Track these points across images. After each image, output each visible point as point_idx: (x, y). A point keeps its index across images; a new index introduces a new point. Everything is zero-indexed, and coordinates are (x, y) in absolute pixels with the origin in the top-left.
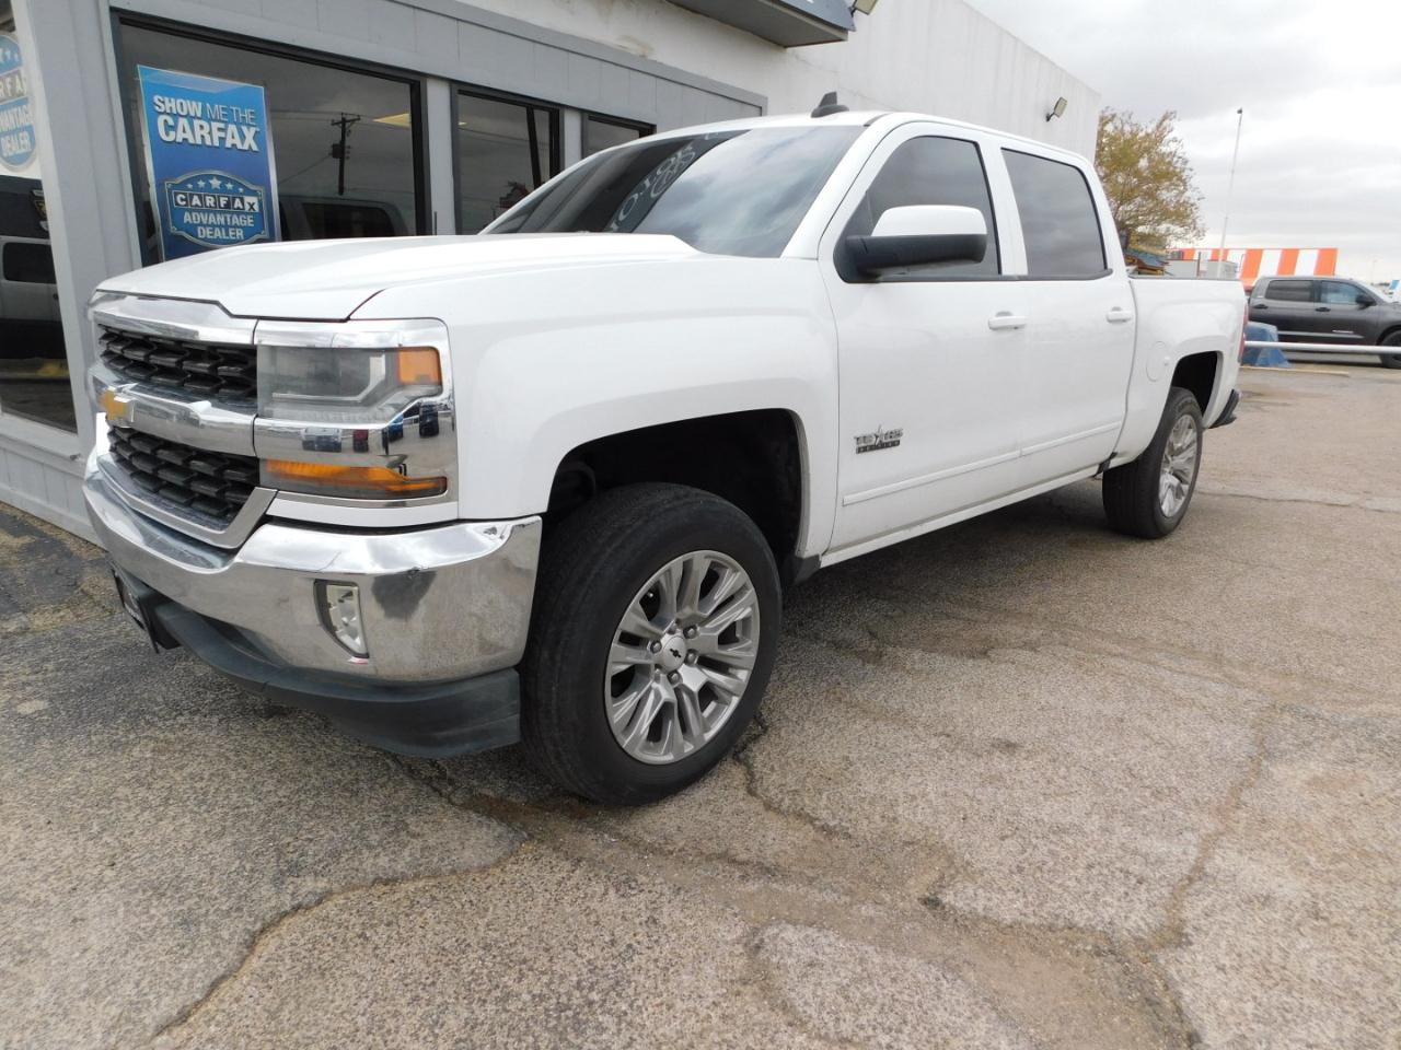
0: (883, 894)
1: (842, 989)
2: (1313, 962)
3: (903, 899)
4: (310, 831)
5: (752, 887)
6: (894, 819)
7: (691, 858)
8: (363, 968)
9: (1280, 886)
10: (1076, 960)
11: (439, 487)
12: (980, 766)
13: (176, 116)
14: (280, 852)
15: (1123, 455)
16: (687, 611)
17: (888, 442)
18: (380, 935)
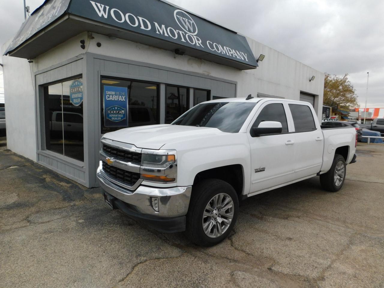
0: (259, 267)
1: (250, 284)
2: (352, 286)
3: (264, 268)
4: (141, 248)
5: (232, 264)
6: (263, 252)
7: (219, 258)
8: (155, 274)
9: (348, 271)
10: (300, 282)
11: (173, 180)
12: (283, 243)
13: (110, 95)
14: (136, 252)
15: (323, 171)
16: (219, 205)
17: (263, 170)
18: (158, 268)
